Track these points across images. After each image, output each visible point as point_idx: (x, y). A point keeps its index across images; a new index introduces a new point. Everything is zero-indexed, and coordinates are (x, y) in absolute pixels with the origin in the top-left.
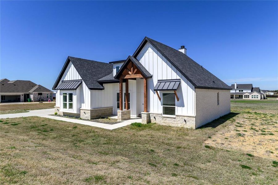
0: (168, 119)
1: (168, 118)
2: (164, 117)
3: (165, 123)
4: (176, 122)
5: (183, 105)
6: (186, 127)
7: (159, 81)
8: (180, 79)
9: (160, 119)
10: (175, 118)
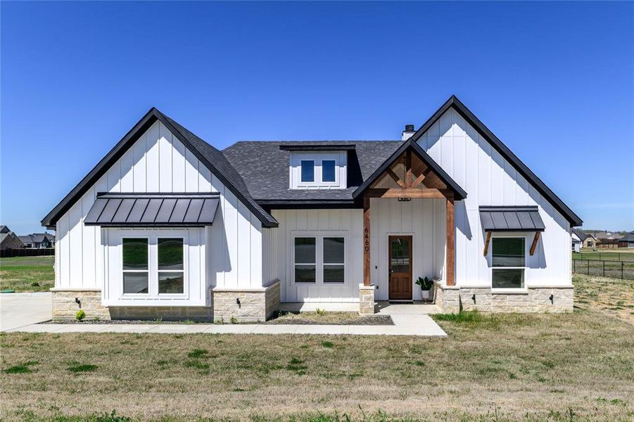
0: (508, 297)
1: (508, 294)
2: (499, 294)
3: (500, 307)
4: (528, 303)
5: (541, 264)
6: (552, 311)
7: (481, 209)
8: (537, 207)
9: (488, 299)
10: (527, 294)
